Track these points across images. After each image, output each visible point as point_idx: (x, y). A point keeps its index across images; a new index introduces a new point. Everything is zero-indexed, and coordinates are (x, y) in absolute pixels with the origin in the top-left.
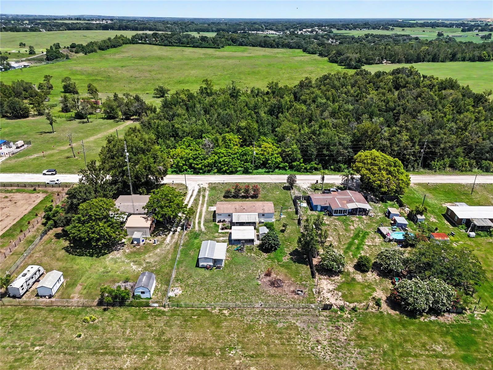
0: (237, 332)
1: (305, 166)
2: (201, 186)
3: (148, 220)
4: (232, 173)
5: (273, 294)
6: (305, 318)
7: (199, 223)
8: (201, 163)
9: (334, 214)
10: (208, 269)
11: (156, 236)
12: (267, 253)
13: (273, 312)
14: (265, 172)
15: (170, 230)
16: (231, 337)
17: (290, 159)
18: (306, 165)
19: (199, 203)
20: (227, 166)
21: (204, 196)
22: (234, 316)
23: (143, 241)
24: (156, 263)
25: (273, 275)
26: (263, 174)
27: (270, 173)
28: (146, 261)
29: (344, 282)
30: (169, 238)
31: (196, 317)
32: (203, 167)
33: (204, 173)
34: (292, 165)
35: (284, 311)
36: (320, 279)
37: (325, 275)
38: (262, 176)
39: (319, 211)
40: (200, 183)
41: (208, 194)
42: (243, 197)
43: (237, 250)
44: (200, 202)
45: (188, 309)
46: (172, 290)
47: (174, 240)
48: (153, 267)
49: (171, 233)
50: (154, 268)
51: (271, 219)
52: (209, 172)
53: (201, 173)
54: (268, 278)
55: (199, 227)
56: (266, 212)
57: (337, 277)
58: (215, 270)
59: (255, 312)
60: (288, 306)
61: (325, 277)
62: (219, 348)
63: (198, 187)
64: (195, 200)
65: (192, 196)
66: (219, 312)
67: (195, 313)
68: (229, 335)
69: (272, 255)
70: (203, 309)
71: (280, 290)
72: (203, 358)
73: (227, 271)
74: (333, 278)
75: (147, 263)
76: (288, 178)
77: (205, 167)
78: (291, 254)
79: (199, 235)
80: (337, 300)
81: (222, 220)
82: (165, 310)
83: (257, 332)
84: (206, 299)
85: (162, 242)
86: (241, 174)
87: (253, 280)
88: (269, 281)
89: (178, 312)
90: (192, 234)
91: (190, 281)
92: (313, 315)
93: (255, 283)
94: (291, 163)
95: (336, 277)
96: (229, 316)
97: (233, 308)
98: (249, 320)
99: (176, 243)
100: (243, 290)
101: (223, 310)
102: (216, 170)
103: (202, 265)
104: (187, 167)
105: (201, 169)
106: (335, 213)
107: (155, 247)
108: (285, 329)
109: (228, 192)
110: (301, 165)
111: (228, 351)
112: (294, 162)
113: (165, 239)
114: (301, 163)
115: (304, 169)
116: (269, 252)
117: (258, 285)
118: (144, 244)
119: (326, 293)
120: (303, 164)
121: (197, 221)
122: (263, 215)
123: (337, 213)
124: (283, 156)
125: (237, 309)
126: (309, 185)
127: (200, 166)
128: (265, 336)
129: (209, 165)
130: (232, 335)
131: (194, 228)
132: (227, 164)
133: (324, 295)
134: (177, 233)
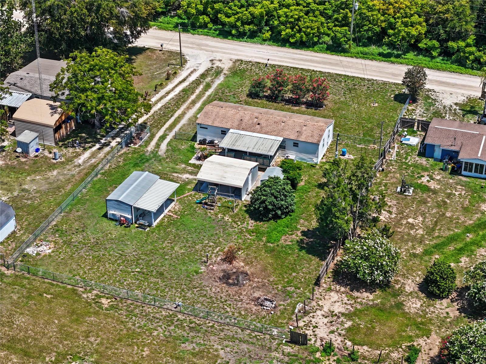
0: (105, 337)
1: (478, 54)
2: (218, 64)
3: (55, 112)
4: (301, 45)
5: (213, 295)
6: (244, 346)
7: (163, 138)
8: (237, 13)
9: (463, 173)
10: (121, 224)
11: (66, 147)
12: (256, 220)
13: (191, 323)
14: (380, 54)
15: (98, 141)
16: (88, 341)
17: (446, 31)
18: (480, 51)
19: (188, 97)
20: (292, 28)
21: (208, 86)
22: (116, 311)
23: (37, 150)
24: (38, 195)
25: (239, 264)
26: (372, 60)
27: (392, 59)
28: (23, 187)
29: (374, 306)
30: (87, 154)
31: (49, 296)
32: (239, 24)
33: (240, 36)
34: (447, 47)
35: (212, 327)
36: (330, 290)
37: (346, 285)
38: (368, 62)
39: (436, 160)
40: (218, 56)
41: (220, 84)
42: (289, 101)
43: (200, 203)
44: (193, 97)
45: (46, 280)
46: (37, 245)
47: (93, 160)
48: (27, 199)
49: (98, 146)
50: (29, 202)
51: (311, 156)
52: (253, 35)
53: (233, 36)
54: (225, 266)
55: (158, 145)
56: (302, 138)
57: (368, 294)
58: (134, 229)
59: (157, 316)
60: (228, 320)
61: (343, 289)
62: (56, 352)
63: (209, 65)
64: (184, 90)
65: (184, 80)
66: (94, 299)
67: (52, 291)
68: (88, 337)
69: (264, 226)
70: (69, 287)
71: (233, 290)
72: (22, 358)
73: (156, 235)
74: (356, 294)
75: (23, 190)
76: (409, 74)
77: (243, 23)
78: (304, 233)
79: (148, 160)
80: (332, 332)
81: (209, 139)
82: (6, 272)
83: (137, 345)
84: (85, 273)
85: (70, 160)
86: (321, 51)
87: (193, 262)
88: (224, 271)
89: (25, 282)
90: (135, 156)
91: (77, 238)
92: (263, 347)
93: (192, 268)
94: (447, 41)
95: (365, 294)
96: (106, 309)
97: (122, 299)
98: (137, 325)
99: (94, 166)
100: (162, 274)
101: (103, 297)
102: (268, 35)
103: (113, 215)
104: (207, 19)
105: (234, 26)
106: (465, 170)
107: (52, 167)
108: (193, 354)
109: (259, 84)
110: (468, 49)
111: (70, 360)
112: (454, 40)
113: (78, 155)
114: (468, 45)
115: (473, 61)
116: (261, 220)
117: (197, 272)
118: (37, 156)
119: (321, 317)
120: (473, 49)
121: (160, 133)
122: (296, 144)
123: (470, 171)
124: (431, 21)
125: (129, 302)
126: (461, 99)
127: (232, 19)
128: (147, 356)
129: (253, 20)
130: (92, 339)
131: (146, 146)
132: (291, 23)
133: (313, 320)
134: (107, 149)
